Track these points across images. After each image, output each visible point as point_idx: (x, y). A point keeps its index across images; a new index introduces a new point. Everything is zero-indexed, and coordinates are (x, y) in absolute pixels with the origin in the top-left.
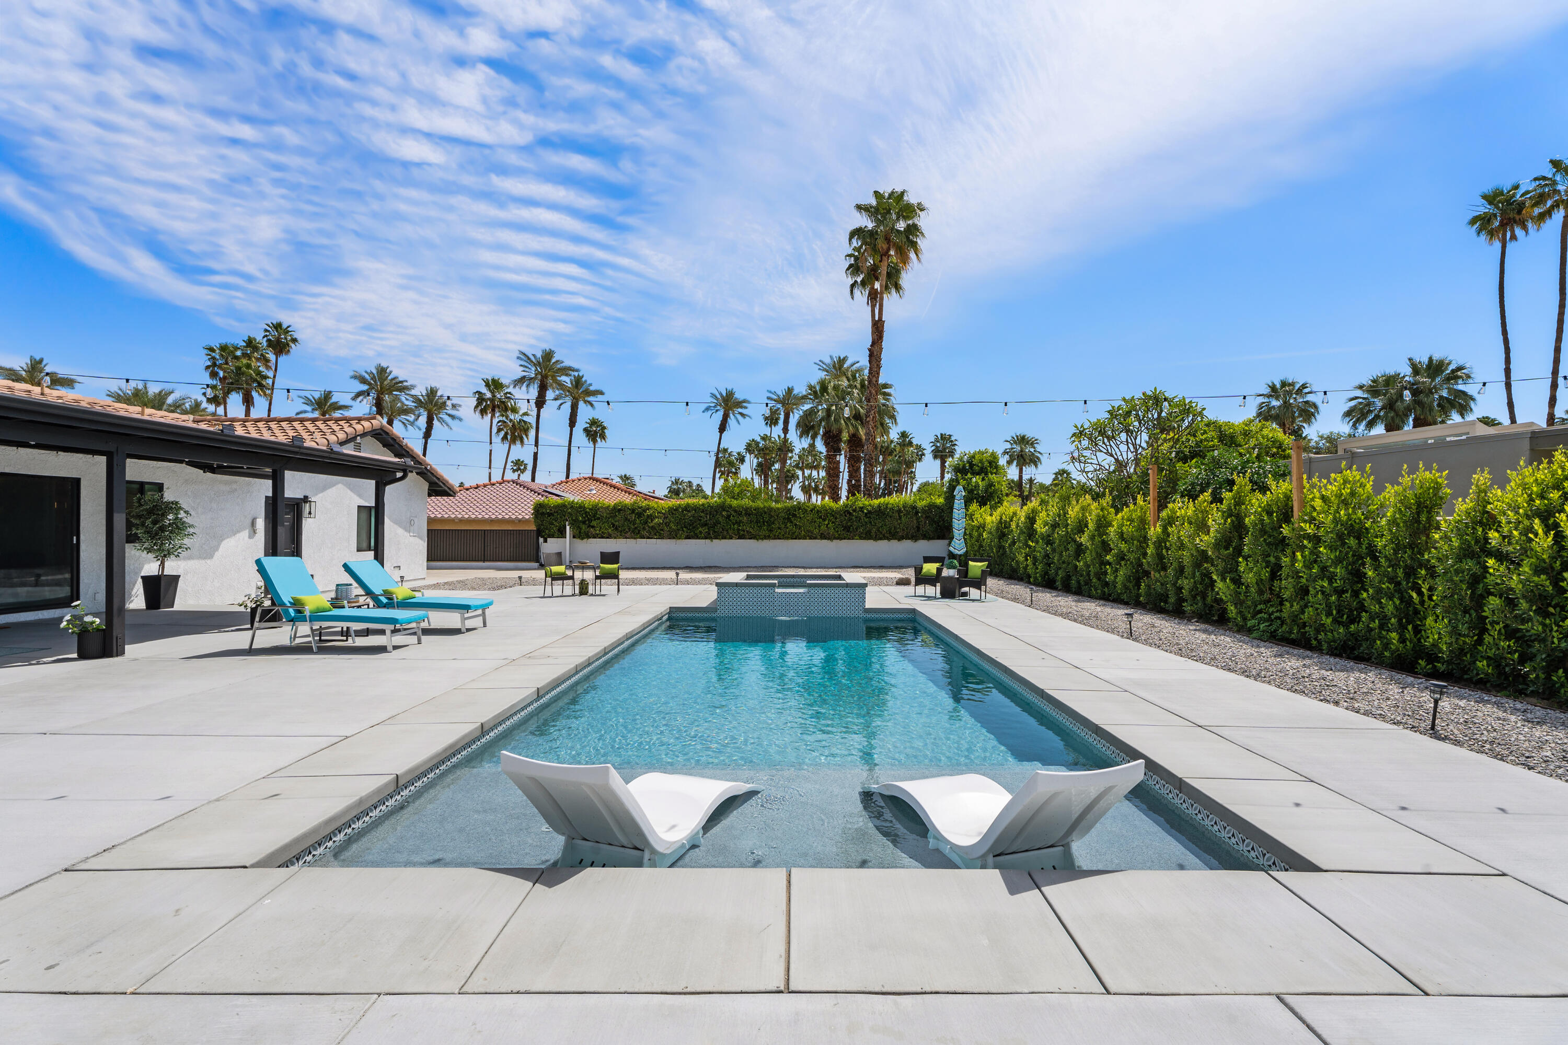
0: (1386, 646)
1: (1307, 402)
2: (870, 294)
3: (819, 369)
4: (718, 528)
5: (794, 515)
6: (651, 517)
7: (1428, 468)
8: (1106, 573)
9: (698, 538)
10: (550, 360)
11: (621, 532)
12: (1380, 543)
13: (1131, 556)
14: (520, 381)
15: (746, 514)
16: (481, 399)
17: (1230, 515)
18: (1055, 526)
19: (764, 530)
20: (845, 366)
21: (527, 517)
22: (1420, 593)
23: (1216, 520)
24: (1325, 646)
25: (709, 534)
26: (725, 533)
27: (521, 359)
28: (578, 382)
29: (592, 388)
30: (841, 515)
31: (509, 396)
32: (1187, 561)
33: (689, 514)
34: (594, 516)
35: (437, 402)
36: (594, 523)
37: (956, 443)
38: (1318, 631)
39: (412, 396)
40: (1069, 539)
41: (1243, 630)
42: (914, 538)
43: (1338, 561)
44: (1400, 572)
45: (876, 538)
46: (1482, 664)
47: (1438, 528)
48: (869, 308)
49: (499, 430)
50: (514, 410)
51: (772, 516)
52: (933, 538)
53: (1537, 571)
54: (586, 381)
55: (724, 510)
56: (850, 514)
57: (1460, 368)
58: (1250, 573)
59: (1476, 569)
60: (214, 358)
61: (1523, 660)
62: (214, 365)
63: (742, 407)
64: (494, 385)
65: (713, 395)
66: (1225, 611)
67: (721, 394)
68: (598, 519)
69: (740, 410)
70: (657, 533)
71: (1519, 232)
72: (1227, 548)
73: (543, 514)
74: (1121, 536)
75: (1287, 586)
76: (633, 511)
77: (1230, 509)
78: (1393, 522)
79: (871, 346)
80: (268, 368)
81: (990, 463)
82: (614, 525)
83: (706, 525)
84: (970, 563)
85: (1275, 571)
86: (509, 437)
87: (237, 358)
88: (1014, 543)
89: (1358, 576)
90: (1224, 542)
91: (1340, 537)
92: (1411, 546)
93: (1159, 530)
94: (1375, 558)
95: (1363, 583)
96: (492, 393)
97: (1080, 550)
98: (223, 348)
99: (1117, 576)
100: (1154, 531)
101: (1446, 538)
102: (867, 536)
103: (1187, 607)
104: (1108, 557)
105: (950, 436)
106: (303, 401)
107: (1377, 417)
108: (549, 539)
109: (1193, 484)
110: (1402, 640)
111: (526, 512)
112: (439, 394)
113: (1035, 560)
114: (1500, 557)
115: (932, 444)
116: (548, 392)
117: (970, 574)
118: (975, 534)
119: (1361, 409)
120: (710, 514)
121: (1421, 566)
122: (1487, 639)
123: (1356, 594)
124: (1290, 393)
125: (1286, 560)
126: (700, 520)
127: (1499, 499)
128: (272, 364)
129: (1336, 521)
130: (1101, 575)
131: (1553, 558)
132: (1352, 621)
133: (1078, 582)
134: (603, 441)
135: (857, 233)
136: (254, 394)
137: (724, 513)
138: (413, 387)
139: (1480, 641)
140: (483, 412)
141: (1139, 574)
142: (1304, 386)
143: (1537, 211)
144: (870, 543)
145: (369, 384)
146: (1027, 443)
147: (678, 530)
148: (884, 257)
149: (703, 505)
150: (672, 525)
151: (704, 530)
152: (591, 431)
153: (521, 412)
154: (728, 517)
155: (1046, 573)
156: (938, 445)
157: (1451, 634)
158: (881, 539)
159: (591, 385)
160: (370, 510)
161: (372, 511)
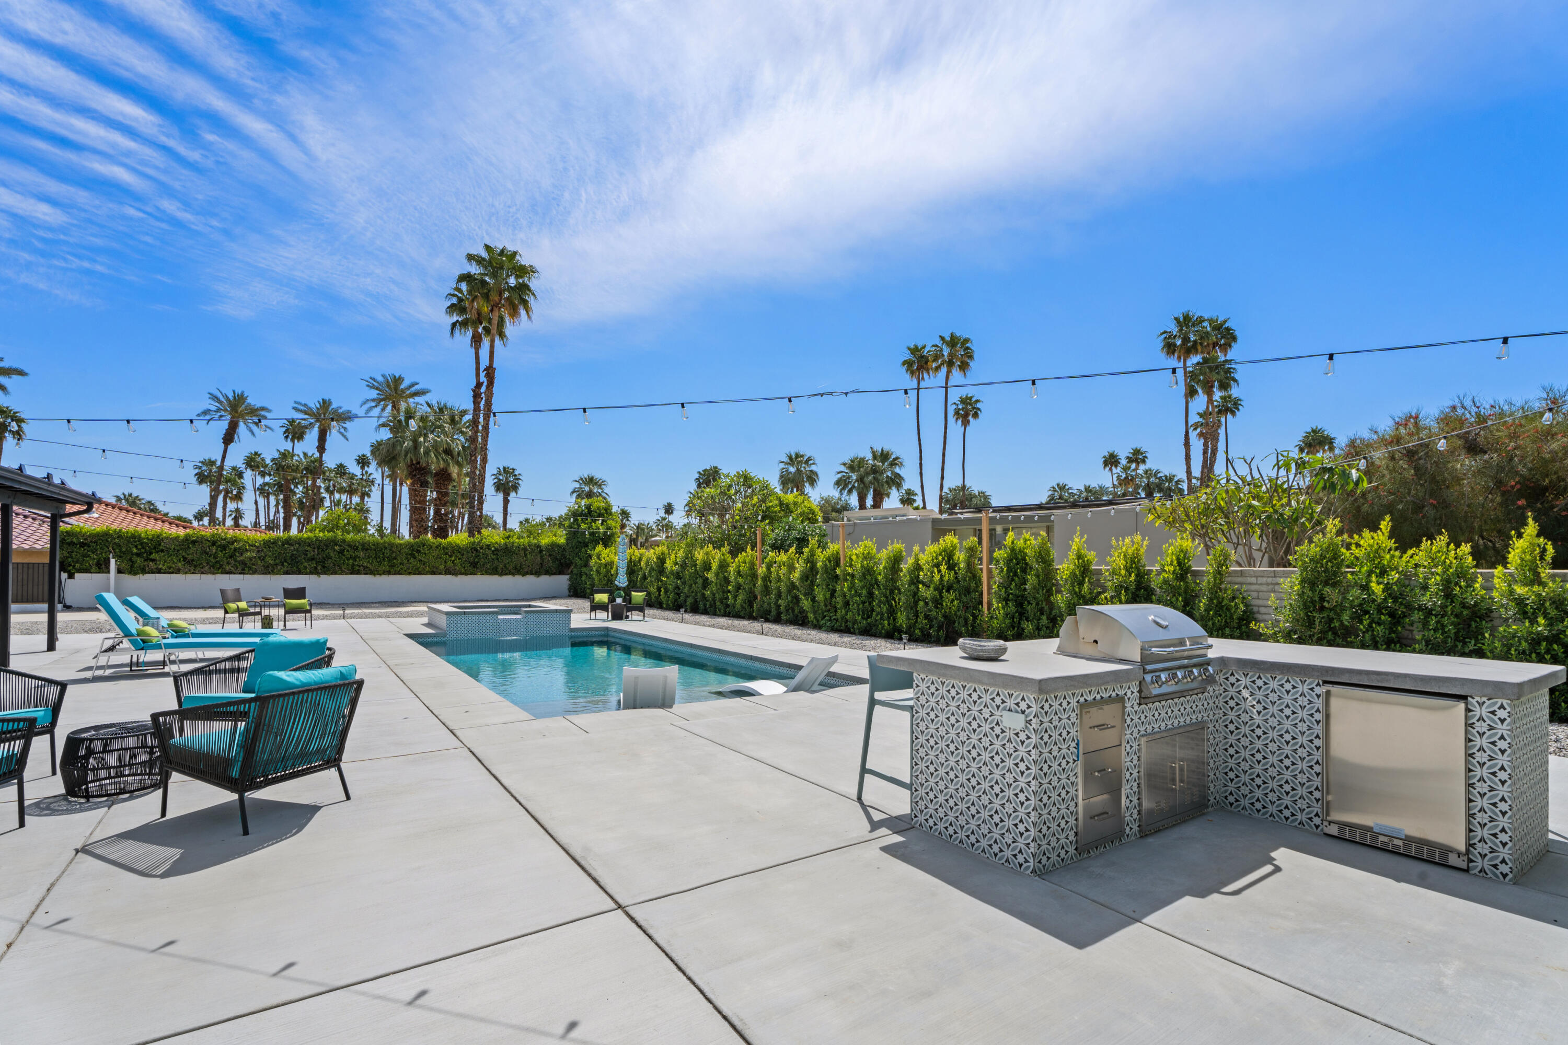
0: (883, 628)
1: (811, 471)
2: (473, 337)
3: (368, 386)
4: (328, 563)
5: (418, 551)
6: (242, 551)
7: (898, 543)
8: (727, 598)
9: (301, 573)
11: (195, 566)
12: (880, 578)
13: (747, 587)
15: (363, 549)
17: (808, 562)
18: (684, 566)
19: (384, 565)
20: (402, 387)
22: (895, 602)
23: (800, 566)
24: (857, 631)
25: (316, 569)
30: (468, 552)
32: (783, 589)
33: (292, 548)
34: (155, 548)
36: (154, 556)
37: (520, 477)
38: (854, 624)
40: (697, 575)
41: (817, 627)
42: (537, 573)
43: (862, 588)
44: (888, 593)
45: (502, 574)
46: (917, 631)
47: (902, 571)
48: (473, 350)
52: (555, 574)
53: (935, 589)
55: (336, 545)
56: (477, 550)
57: (897, 458)
58: (820, 594)
59: (916, 590)
61: (930, 629)
63: (257, 416)
65: (216, 398)
66: (807, 617)
67: (225, 396)
69: (255, 419)
71: (926, 375)
72: (807, 581)
74: (739, 573)
75: (839, 601)
76: (214, 543)
77: (808, 558)
78: (885, 568)
79: (475, 387)
81: (606, 509)
82: (185, 559)
83: (313, 559)
84: (633, 593)
85: (833, 592)
88: (645, 578)
89: (871, 594)
90: (805, 577)
91: (864, 575)
92: (892, 579)
93: (764, 569)
94: (878, 586)
95: (873, 597)
97: (706, 583)
99: (736, 600)
100: (762, 570)
101: (905, 575)
102: (495, 571)
103: (783, 617)
104: (729, 588)
105: (514, 470)
107: (853, 487)
108: (77, 575)
109: (776, 539)
110: (889, 624)
113: (666, 591)
114: (924, 584)
115: (494, 477)
117: (633, 601)
118: (603, 571)
119: (845, 481)
120: (318, 549)
121: (895, 589)
122: (919, 620)
123: (870, 603)
124: (800, 462)
125: (838, 587)
126: (305, 554)
127: (924, 559)
129: (862, 566)
130: (724, 600)
131: (940, 584)
132: (868, 617)
133: (705, 605)
135: (465, 277)
137: (337, 548)
139: (916, 622)
141: (751, 599)
142: (809, 459)
143: (934, 365)
144: (495, 578)
146: (596, 484)
147: (276, 565)
148: (495, 308)
149: (308, 538)
150: (267, 559)
151: (311, 565)
154: (342, 552)
155: (676, 600)
156: (501, 477)
157: (906, 619)
158: (506, 574)
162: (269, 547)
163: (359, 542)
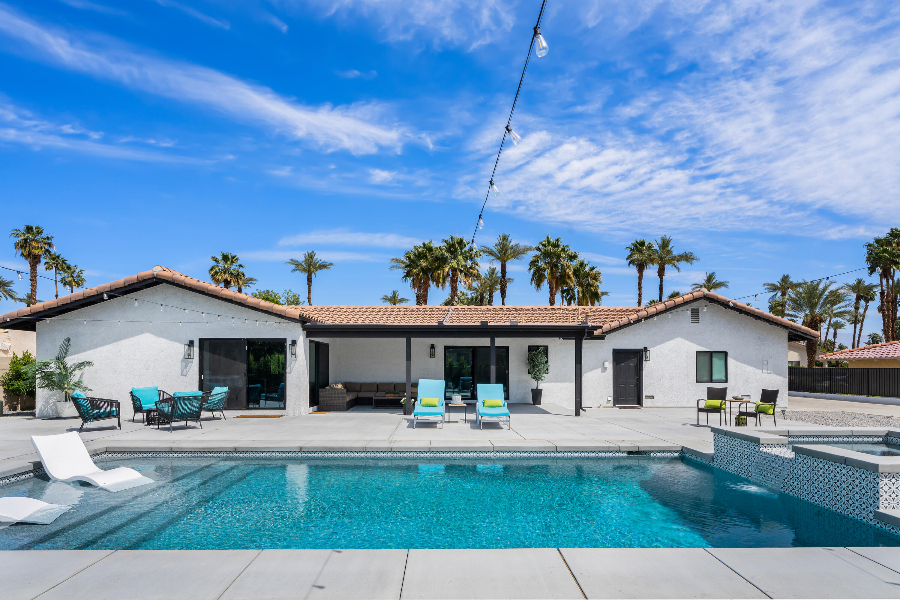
160: (711, 354)
161: (714, 355)
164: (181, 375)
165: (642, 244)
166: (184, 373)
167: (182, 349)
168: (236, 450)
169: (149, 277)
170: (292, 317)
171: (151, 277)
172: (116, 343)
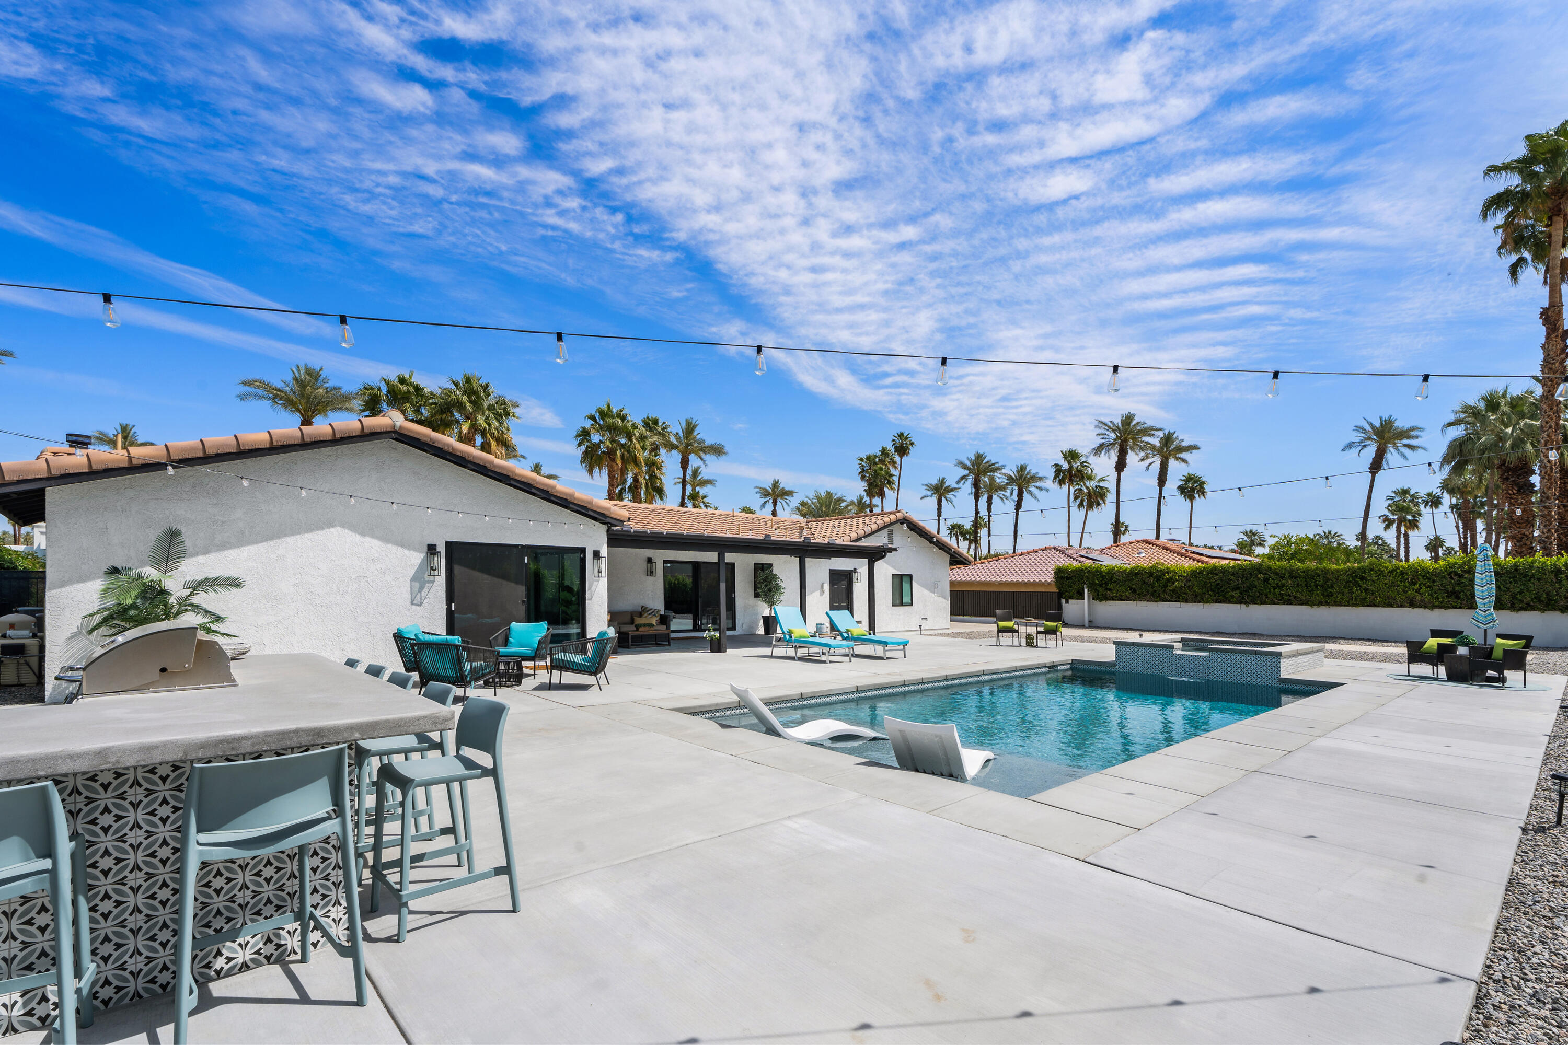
4: (1254, 592)
5: (1362, 578)
6: (1171, 581)
9: (1230, 602)
10: (1129, 424)
11: (1139, 595)
14: (1099, 449)
15: (1291, 577)
16: (1058, 469)
19: (1320, 595)
21: (1049, 580)
25: (1243, 598)
26: (1264, 597)
27: (1099, 428)
28: (1168, 439)
29: (1184, 444)
31: (1085, 465)
34: (1111, 580)
35: (1025, 477)
36: (1111, 586)
39: (1005, 474)
49: (1076, 498)
50: (1090, 478)
51: (1328, 579)
54: (1177, 438)
55: (1261, 573)
60: (863, 466)
62: (863, 470)
63: (1409, 437)
64: (1071, 455)
65: (1359, 429)
67: (1371, 425)
68: (1115, 582)
69: (1406, 441)
70: (1178, 596)
73: (1062, 578)
76: (1151, 574)
80: (895, 468)
82: (1131, 588)
83: (1238, 588)
86: (1085, 503)
87: (876, 464)
96: (1069, 463)
98: (868, 458)
106: (926, 488)
108: (1069, 601)
111: (1048, 576)
112: (1028, 469)
116: (1128, 457)
120: (1243, 577)
126: (1231, 584)
128: (898, 465)
134: (1202, 497)
136: (886, 489)
137: (1261, 576)
138: (1003, 466)
140: (1061, 482)
145: (968, 469)
147: (1204, 593)
149: (1234, 567)
150: (1196, 588)
151: (1236, 594)
152: (1186, 488)
153: (1097, 479)
154: (1267, 580)
159: (1182, 440)
160: (901, 576)
161: (903, 577)
162: (1196, 577)
163: (1286, 569)
164: (412, 604)
165: (656, 422)
166: (417, 600)
167: (417, 558)
168: (802, 697)
169: (385, 430)
170: (618, 518)
171: (388, 430)
172: (272, 543)
